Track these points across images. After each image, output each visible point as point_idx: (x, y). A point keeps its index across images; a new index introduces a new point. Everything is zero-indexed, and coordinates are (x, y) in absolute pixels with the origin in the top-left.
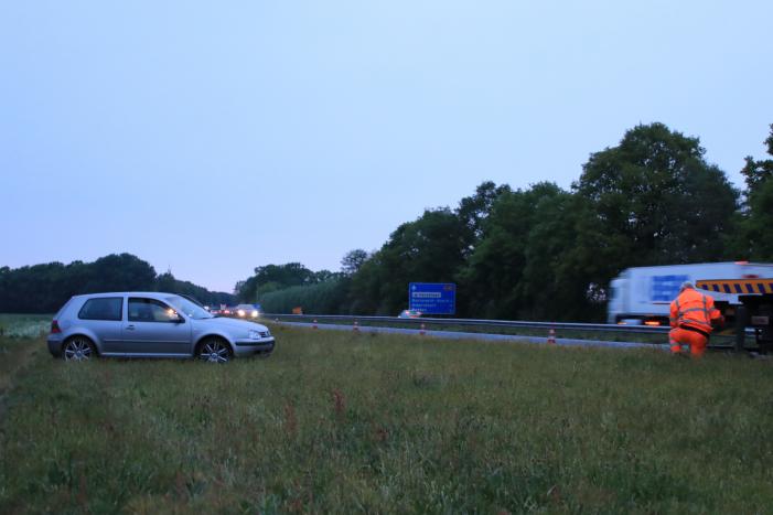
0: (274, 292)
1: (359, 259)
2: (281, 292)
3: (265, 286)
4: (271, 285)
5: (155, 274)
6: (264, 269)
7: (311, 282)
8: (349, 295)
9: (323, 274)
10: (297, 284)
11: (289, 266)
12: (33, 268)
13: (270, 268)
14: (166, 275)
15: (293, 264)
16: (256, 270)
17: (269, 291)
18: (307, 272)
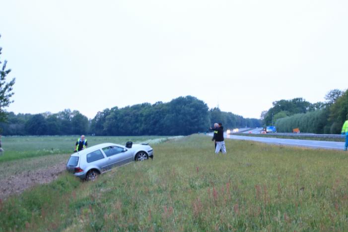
0: (284, 118)
1: (336, 95)
2: (288, 118)
3: (279, 113)
4: (283, 113)
5: (208, 109)
6: (278, 102)
7: (310, 110)
8: (329, 120)
9: (318, 105)
10: (301, 112)
11: (295, 100)
12: (132, 107)
13: (282, 102)
14: (215, 109)
15: (297, 99)
16: (273, 103)
17: (281, 117)
18: (307, 104)
